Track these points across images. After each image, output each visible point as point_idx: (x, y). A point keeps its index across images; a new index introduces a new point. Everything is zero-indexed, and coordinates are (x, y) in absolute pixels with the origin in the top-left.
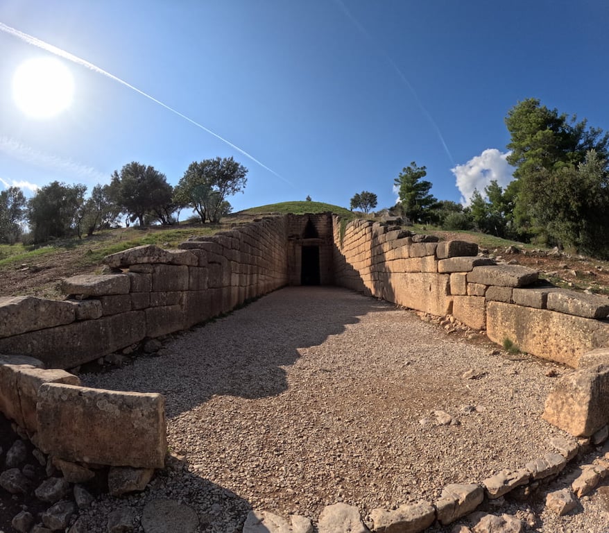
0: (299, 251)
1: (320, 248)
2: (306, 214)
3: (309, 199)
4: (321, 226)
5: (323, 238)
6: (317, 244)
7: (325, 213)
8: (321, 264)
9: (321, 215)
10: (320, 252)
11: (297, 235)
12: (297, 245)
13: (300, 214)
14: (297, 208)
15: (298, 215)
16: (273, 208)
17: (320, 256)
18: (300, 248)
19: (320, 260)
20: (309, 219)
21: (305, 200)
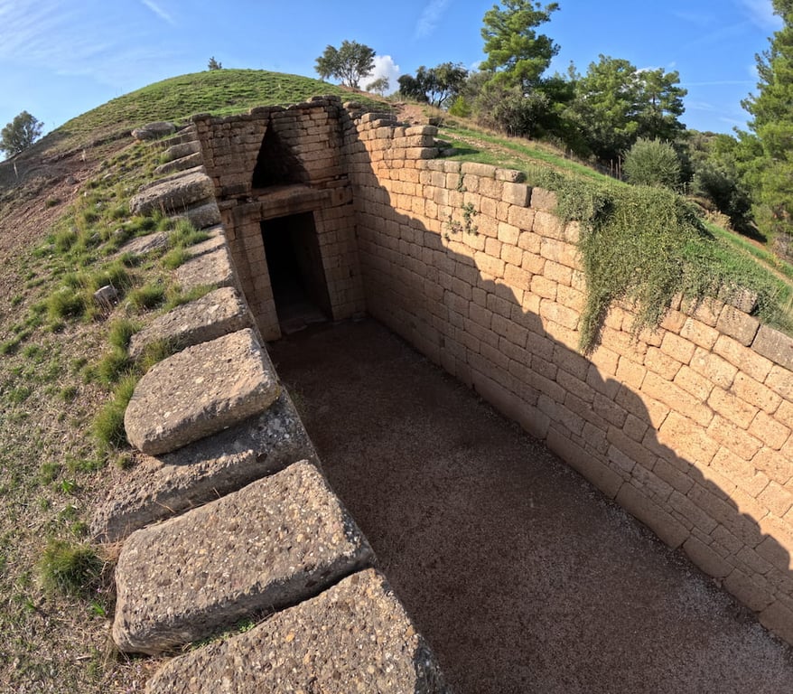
0: (255, 241)
1: (316, 214)
2: (256, 111)
3: (214, 65)
4: (312, 149)
5: (323, 185)
6: (306, 207)
7: (318, 103)
8: (327, 263)
9: (306, 109)
10: (319, 229)
11: (241, 188)
12: (246, 221)
13: (235, 111)
14: (210, 92)
15: (230, 120)
16: (136, 106)
17: (322, 241)
18: (257, 228)
19: (324, 252)
20: (269, 126)
21: (208, 69)
